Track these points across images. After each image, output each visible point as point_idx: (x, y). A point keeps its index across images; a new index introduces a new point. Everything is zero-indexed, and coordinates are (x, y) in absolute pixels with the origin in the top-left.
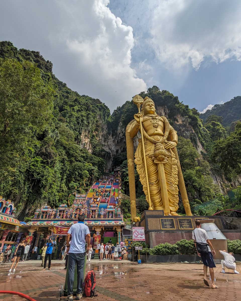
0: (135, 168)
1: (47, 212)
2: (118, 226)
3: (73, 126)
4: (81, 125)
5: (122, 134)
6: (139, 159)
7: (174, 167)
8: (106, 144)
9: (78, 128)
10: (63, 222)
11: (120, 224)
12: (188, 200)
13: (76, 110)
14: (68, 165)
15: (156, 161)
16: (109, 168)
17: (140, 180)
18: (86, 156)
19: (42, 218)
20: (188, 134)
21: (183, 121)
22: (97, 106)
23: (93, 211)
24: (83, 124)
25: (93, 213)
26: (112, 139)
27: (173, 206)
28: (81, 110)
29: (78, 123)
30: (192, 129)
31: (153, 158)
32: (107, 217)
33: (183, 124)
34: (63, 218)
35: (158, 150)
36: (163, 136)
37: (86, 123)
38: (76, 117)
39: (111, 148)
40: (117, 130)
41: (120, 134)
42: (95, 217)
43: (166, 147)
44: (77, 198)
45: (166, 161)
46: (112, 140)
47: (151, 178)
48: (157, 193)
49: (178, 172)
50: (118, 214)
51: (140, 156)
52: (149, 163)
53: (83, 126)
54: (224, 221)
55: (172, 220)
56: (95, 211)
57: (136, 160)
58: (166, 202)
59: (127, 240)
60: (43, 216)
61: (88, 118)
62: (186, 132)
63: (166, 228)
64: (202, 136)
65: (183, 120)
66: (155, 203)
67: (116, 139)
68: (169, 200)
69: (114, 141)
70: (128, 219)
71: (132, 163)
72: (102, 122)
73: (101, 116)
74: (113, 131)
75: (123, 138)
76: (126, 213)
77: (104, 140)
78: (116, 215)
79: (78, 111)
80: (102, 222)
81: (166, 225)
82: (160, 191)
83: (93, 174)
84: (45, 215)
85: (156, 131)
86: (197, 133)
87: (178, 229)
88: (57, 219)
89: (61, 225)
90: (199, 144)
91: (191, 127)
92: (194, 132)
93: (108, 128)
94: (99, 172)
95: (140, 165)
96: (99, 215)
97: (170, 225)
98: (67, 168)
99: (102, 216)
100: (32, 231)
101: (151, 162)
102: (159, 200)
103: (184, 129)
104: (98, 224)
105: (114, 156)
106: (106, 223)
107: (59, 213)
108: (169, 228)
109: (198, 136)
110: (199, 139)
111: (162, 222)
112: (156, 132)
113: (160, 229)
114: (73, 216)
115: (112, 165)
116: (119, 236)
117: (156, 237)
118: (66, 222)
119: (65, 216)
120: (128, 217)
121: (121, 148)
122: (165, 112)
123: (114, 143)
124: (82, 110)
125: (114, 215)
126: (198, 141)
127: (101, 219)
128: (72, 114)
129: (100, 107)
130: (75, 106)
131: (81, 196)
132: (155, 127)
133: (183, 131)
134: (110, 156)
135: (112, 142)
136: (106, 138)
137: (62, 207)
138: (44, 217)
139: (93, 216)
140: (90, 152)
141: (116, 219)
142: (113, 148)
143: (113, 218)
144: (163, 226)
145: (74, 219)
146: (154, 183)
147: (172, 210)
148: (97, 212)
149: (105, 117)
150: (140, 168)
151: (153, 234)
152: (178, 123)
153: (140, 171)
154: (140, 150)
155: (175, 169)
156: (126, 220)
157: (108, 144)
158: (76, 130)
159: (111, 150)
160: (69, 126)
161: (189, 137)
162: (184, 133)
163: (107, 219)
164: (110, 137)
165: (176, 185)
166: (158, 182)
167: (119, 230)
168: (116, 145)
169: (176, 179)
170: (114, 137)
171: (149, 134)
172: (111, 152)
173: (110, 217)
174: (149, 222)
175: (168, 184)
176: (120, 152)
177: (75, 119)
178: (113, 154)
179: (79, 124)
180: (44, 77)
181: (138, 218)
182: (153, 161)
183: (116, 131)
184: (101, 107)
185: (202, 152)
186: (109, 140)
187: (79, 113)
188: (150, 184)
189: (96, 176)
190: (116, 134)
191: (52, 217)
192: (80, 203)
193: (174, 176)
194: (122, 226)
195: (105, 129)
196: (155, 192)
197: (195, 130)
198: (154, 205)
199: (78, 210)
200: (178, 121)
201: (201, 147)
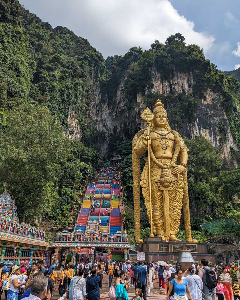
0: (141, 191)
1: (66, 236)
2: (125, 248)
3: (57, 106)
4: (66, 103)
5: (124, 104)
6: (145, 181)
7: (180, 191)
8: (99, 119)
9: (63, 109)
10: (81, 244)
11: (127, 247)
12: (190, 223)
13: (57, 79)
14: (60, 169)
15: (161, 188)
16: (103, 155)
17: (145, 203)
18: (78, 151)
19: (63, 240)
20: (217, 120)
21: (213, 100)
22: (85, 58)
23: (104, 235)
24: (69, 102)
25: (105, 237)
26: (107, 110)
27: (174, 230)
28: (64, 77)
29: (63, 100)
30: (224, 112)
31: (159, 184)
32: (116, 241)
33: (212, 104)
34: (80, 240)
35: (164, 177)
36: (171, 158)
37: (73, 99)
38: (59, 91)
39: (105, 125)
40: (116, 96)
41: (120, 102)
42: (106, 241)
43: (172, 173)
44: (90, 224)
45: (172, 188)
46: (108, 112)
47: (156, 204)
48: (159, 218)
49: (183, 197)
50: (125, 238)
51: (146, 178)
52: (155, 189)
53: (69, 105)
54: (208, 247)
55: (168, 245)
56: (106, 235)
57: (141, 182)
58: (167, 227)
59: (132, 258)
60: (63, 239)
61: (75, 90)
62: (214, 117)
63: (162, 251)
64: (235, 125)
65: (214, 97)
66: (157, 227)
67: (114, 111)
68: (170, 225)
69: (110, 114)
70: (131, 235)
71: (138, 184)
72: (92, 83)
73: (91, 73)
74: (110, 98)
75: (125, 109)
76: (130, 228)
77: (96, 113)
78: (124, 240)
79: (61, 79)
80: (112, 244)
81: (162, 249)
82: (163, 216)
83: (87, 174)
84: (65, 238)
85: (165, 153)
86: (230, 120)
87: (171, 252)
88: (75, 241)
89: (80, 247)
90: (230, 137)
91: (223, 110)
92: (226, 117)
93: (102, 92)
94: (93, 170)
95: (146, 187)
96: (110, 239)
97: (166, 249)
98: (59, 173)
99: (112, 240)
100: (57, 250)
101: (157, 187)
102: (161, 225)
103: (212, 112)
104: (109, 246)
105: (110, 137)
106: (116, 246)
107: (76, 237)
108: (164, 251)
109: (230, 124)
110: (231, 129)
111: (160, 247)
112: (164, 155)
113: (157, 251)
114: (89, 239)
115: (108, 149)
116: (126, 255)
117: (153, 258)
118: (84, 244)
119: (82, 239)
120: (131, 233)
121: (121, 124)
122: (188, 82)
123: (110, 117)
124: (66, 77)
125: (122, 239)
126: (229, 132)
127: (112, 242)
128: (53, 86)
129: (90, 59)
130: (56, 69)
131: (93, 222)
132: (164, 149)
133: (210, 115)
134: (105, 136)
135: (108, 115)
136: (99, 111)
137: (79, 232)
138: (65, 240)
139: (105, 240)
140: (79, 136)
141: (124, 242)
142: (109, 124)
143: (121, 241)
144: (160, 249)
145: (90, 242)
146: (158, 208)
147: (172, 234)
148: (108, 237)
149: (97, 74)
150: (145, 192)
151: (151, 256)
152: (205, 103)
153: (145, 195)
154: (146, 172)
155: (181, 193)
156: (129, 236)
157: (102, 118)
158: (61, 112)
159: (106, 127)
160: (52, 107)
161: (217, 125)
162: (212, 118)
163: (116, 242)
164: (105, 107)
165: (180, 209)
166: (162, 207)
167: (126, 251)
168: (113, 120)
169: (180, 204)
170: (112, 107)
171: (157, 156)
172: (106, 131)
173: (118, 240)
174: (149, 247)
175: (172, 210)
176: (120, 130)
177: (58, 93)
178: (109, 134)
179: (65, 102)
180: (14, 36)
181: (141, 240)
182: (159, 187)
183: (113, 98)
184: (91, 57)
185: (231, 148)
186: (104, 113)
187: (63, 82)
188: (154, 209)
189: (90, 176)
190: (115, 102)
191: (72, 240)
192: (93, 229)
193: (179, 201)
194: (128, 248)
195: (98, 94)
196: (158, 217)
197: (227, 115)
198: (156, 228)
199: (92, 234)
200: (205, 100)
201: (232, 141)
